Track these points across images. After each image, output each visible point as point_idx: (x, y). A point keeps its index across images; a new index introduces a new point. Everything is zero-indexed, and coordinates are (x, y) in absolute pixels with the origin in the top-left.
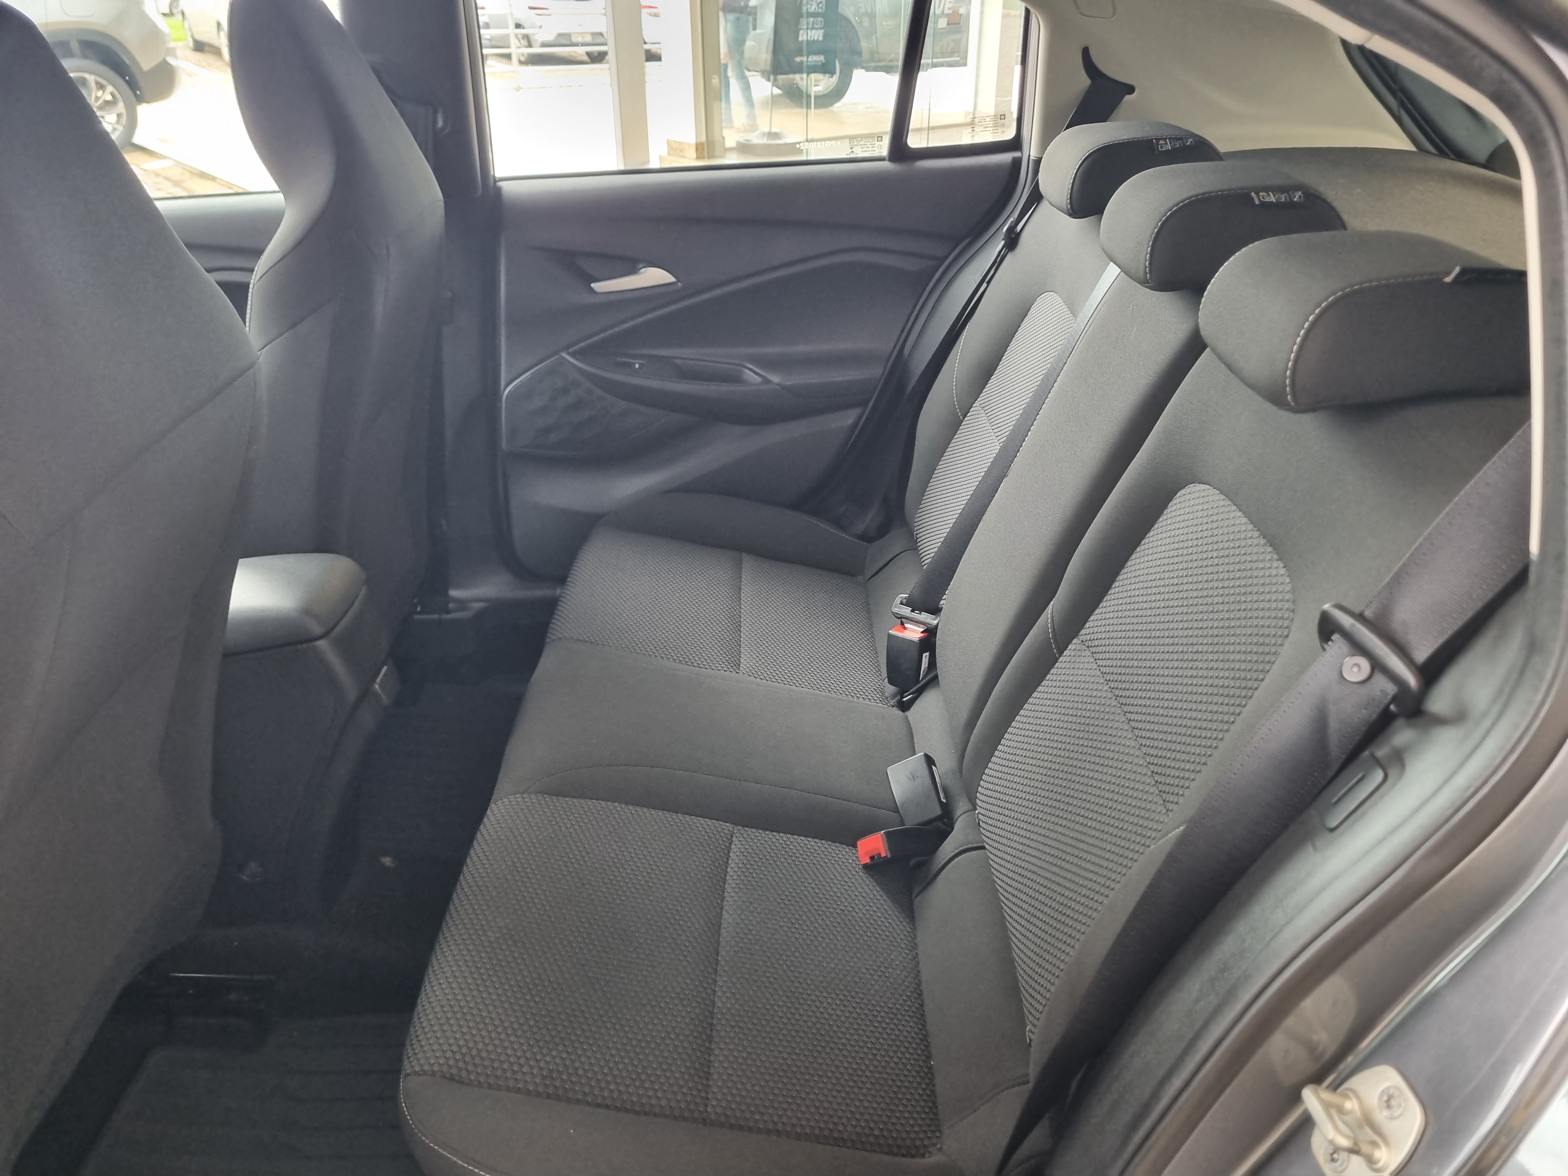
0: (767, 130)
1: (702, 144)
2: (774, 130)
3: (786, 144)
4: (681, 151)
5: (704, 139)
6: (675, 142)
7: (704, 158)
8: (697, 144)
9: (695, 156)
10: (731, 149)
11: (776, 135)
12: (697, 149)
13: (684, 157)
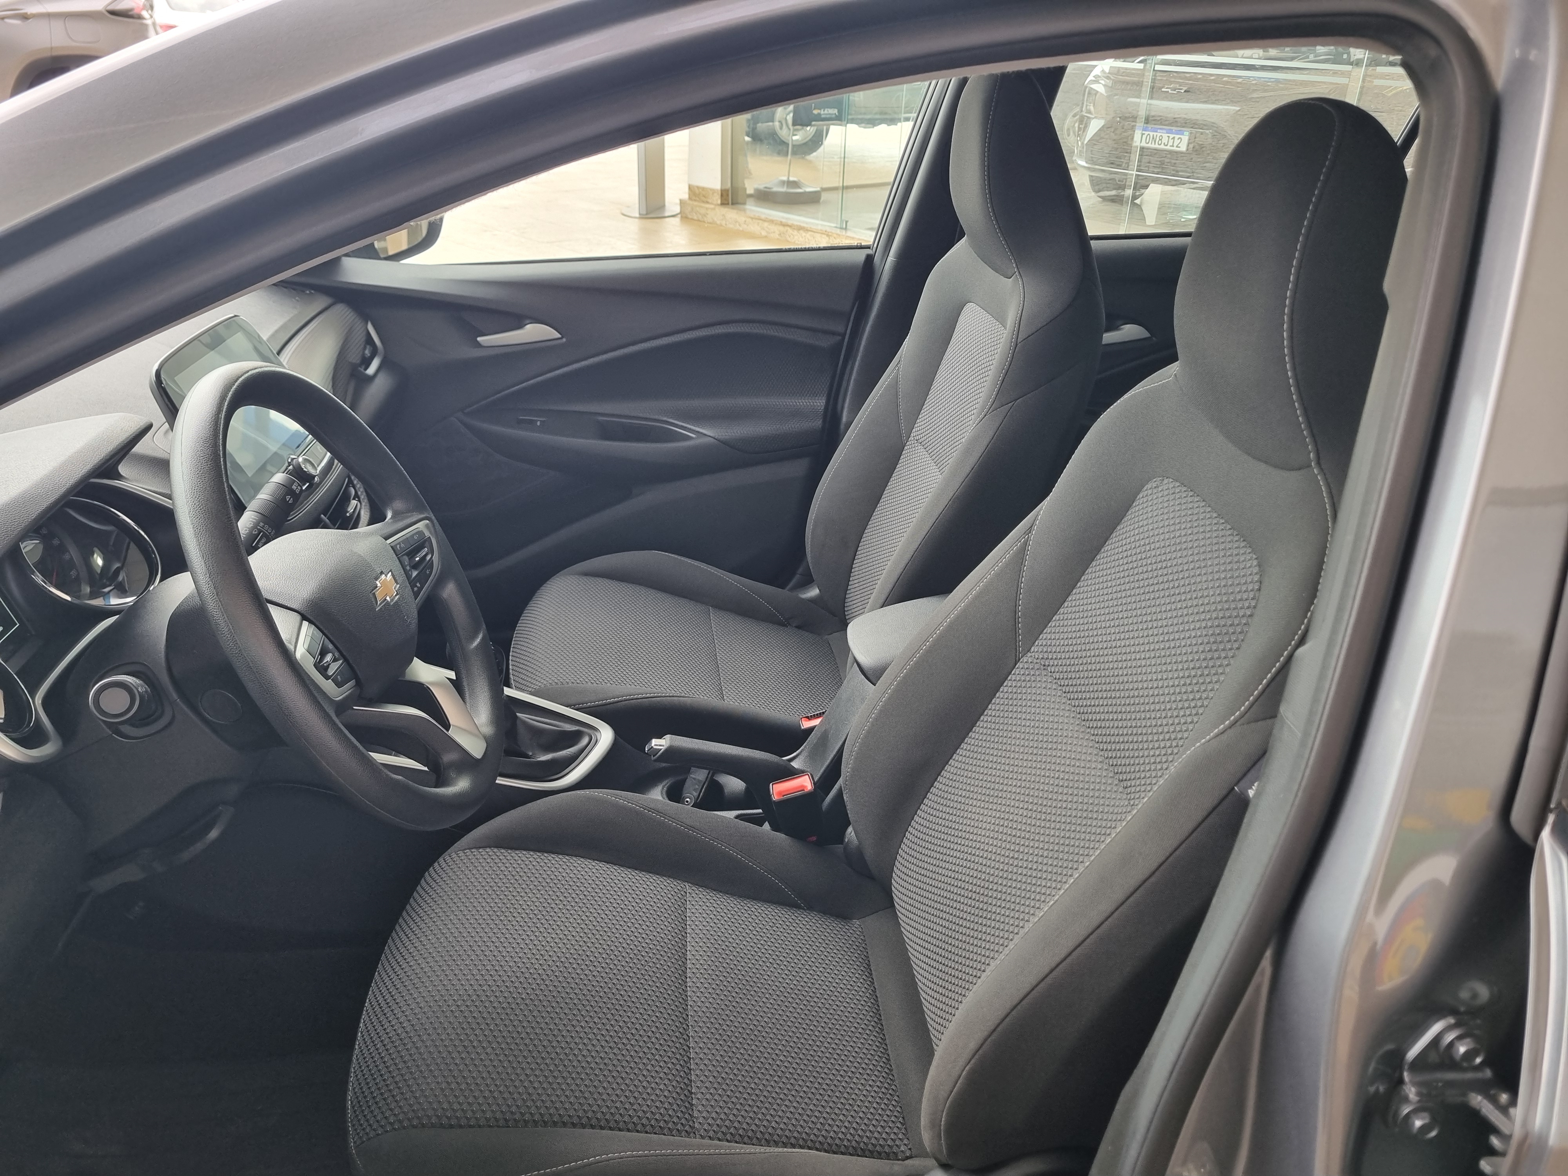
0: (785, 178)
1: (728, 190)
2: (791, 179)
3: (805, 193)
4: (704, 196)
5: (729, 185)
6: (698, 187)
7: (728, 204)
8: (722, 190)
9: (719, 202)
10: (750, 196)
11: (795, 184)
12: (722, 195)
13: (708, 202)
